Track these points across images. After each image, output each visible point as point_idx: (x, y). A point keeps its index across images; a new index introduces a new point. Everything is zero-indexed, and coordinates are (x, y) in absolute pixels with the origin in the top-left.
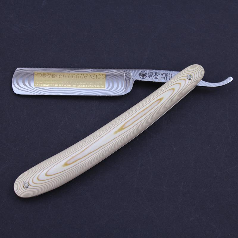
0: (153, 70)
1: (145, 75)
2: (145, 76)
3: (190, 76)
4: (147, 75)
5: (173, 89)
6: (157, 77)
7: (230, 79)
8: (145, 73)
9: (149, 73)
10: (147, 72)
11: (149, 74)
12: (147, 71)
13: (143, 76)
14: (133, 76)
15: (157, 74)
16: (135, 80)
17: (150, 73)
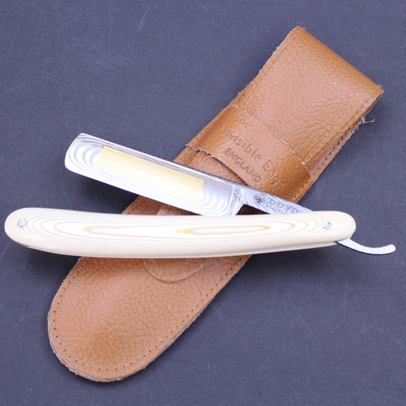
0: (277, 198)
1: (263, 200)
2: (262, 202)
3: (329, 223)
4: (265, 201)
5: (293, 226)
6: (280, 209)
7: (390, 249)
8: (263, 197)
9: (270, 200)
10: (267, 198)
11: (269, 202)
12: (267, 196)
13: (259, 201)
14: (245, 197)
15: (281, 206)
16: (245, 203)
17: (272, 200)
